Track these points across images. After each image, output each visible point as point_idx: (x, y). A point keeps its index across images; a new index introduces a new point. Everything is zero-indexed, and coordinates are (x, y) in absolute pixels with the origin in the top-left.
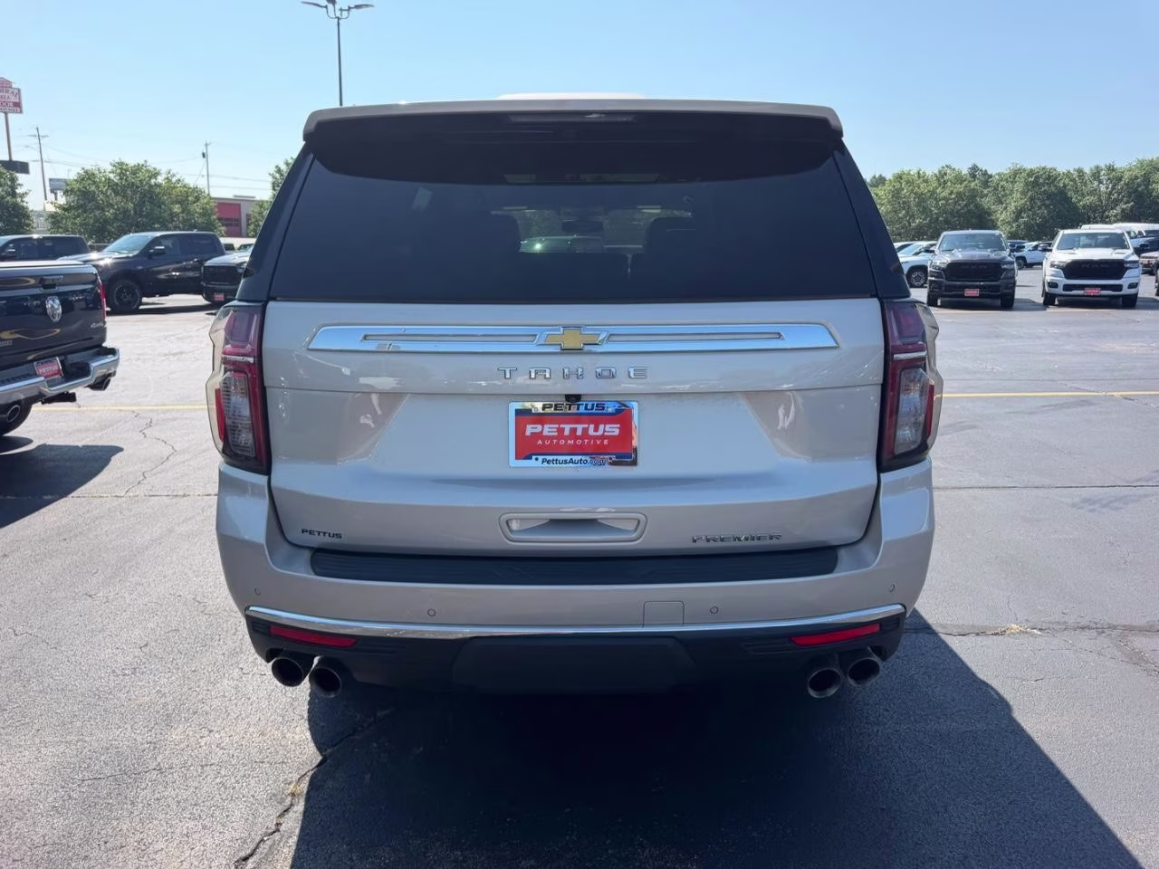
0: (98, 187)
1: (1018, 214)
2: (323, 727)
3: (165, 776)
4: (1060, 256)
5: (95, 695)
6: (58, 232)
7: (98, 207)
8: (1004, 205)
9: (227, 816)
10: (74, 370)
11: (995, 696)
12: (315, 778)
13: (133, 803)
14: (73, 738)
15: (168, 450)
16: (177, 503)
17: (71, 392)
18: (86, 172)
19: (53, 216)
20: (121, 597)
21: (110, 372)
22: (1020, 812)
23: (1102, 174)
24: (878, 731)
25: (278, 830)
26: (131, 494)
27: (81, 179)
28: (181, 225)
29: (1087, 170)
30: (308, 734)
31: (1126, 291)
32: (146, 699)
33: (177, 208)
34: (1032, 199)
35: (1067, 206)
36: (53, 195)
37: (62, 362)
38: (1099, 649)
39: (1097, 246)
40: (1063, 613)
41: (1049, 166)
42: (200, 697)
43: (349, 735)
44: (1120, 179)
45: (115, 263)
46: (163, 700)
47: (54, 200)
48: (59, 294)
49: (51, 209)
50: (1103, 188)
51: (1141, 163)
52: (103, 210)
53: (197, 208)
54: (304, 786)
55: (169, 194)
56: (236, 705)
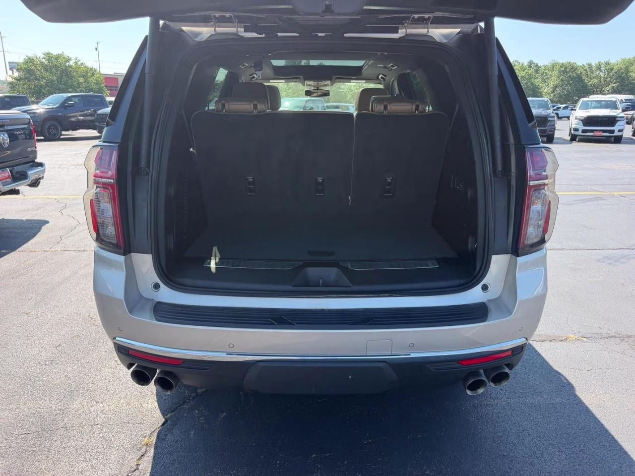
0: (36, 67)
1: (554, 89)
2: (165, 399)
3: (69, 432)
4: (580, 113)
5: (28, 378)
6: (14, 93)
7: (36, 79)
8: (547, 84)
9: (107, 459)
10: (19, 175)
11: (565, 381)
12: (160, 433)
13: (49, 451)
14: (12, 406)
15: (75, 223)
16: (79, 256)
17: (17, 188)
18: (29, 58)
19: (11, 84)
20: (45, 314)
21: (40, 176)
22: (587, 457)
23: (602, 66)
24: (498, 403)
25: (138, 469)
26: (53, 250)
27: (26, 62)
28: (84, 90)
29: (594, 64)
30: (156, 404)
31: (616, 134)
32: (59, 381)
33: (81, 80)
34: (562, 80)
35: (581, 84)
36: (11, 71)
37: (11, 171)
38: (622, 351)
39: (601, 107)
40: (599, 328)
41: (572, 61)
42: (91, 379)
43: (181, 405)
44: (612, 69)
45: (45, 111)
46: (68, 382)
47: (11, 74)
48: (7, 131)
49: (10, 79)
50: (602, 74)
51: (624, 60)
52: (39, 80)
53: (92, 80)
54: (154, 439)
55: (77, 72)
56: (113, 385)
